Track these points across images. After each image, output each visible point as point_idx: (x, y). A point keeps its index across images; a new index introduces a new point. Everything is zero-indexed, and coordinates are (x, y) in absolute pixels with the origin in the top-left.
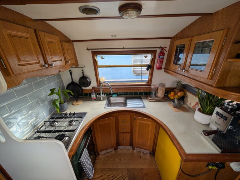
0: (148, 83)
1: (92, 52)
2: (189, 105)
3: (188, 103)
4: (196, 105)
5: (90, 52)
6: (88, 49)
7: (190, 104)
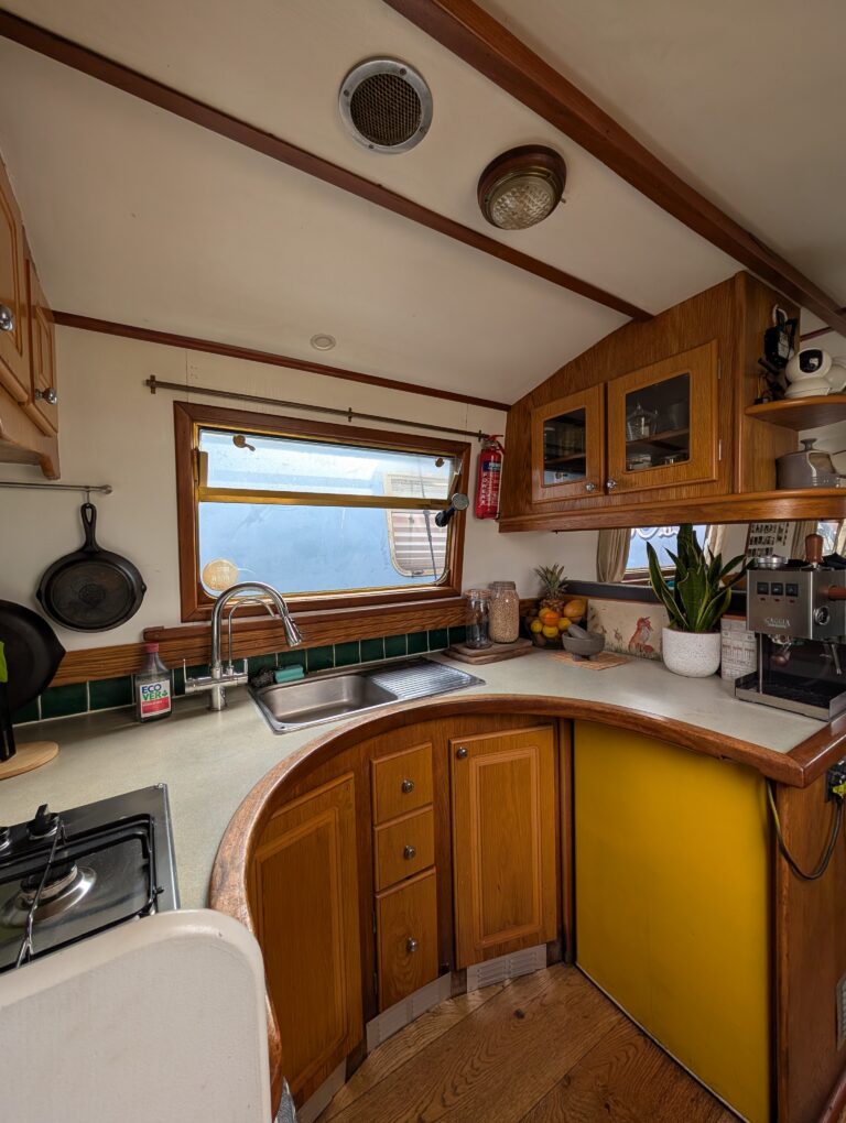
0: (447, 583)
1: (175, 402)
2: (616, 643)
3: (607, 636)
4: (639, 630)
5: (165, 399)
6: (153, 384)
7: (618, 637)
